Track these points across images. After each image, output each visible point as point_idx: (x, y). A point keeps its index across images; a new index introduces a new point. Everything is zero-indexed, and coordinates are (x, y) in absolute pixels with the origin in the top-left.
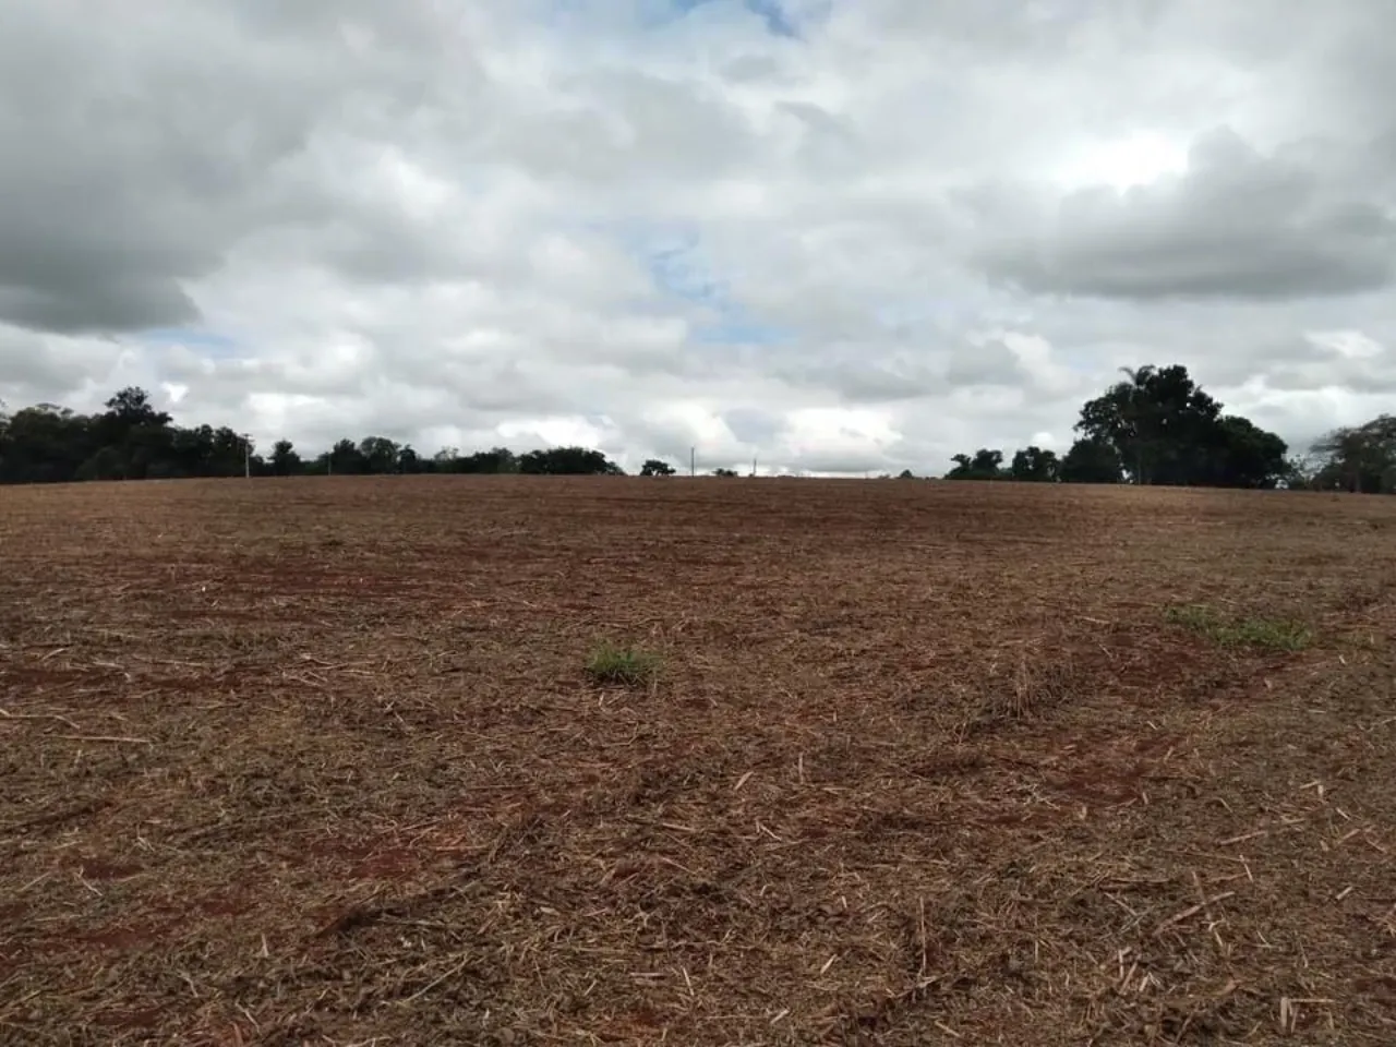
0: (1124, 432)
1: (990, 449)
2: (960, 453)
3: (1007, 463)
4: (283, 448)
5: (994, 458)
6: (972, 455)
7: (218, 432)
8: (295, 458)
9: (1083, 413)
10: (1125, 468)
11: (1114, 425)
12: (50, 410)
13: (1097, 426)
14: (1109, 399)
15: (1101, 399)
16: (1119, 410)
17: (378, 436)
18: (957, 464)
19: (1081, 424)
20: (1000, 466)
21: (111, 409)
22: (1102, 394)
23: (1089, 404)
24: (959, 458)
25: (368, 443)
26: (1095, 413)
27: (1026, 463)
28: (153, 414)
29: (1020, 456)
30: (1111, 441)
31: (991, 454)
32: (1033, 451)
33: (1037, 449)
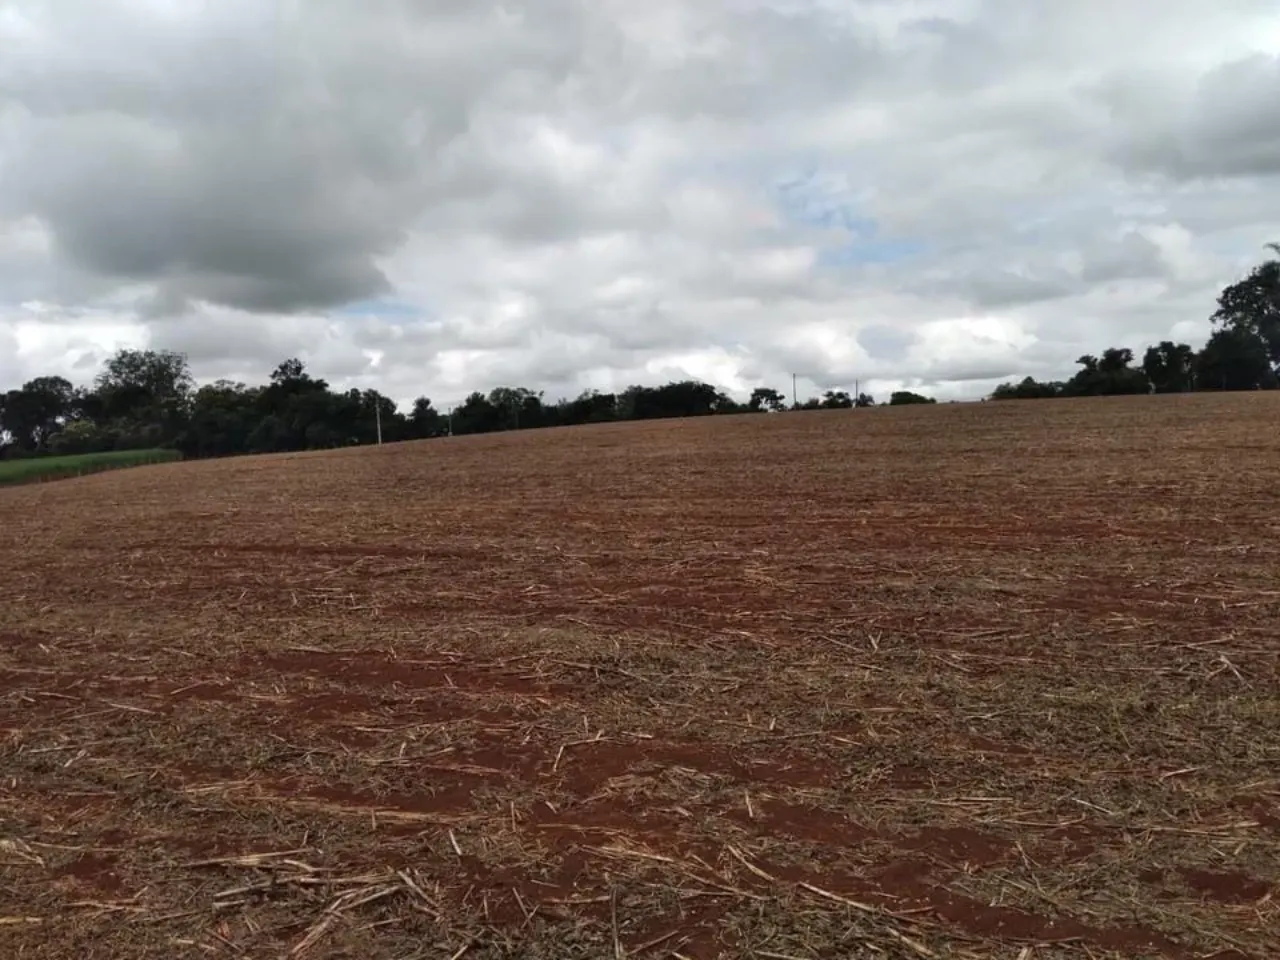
0: (1272, 318)
1: (1118, 348)
2: (1085, 354)
3: (1137, 362)
4: (422, 404)
5: (1123, 356)
6: (1098, 355)
7: (365, 394)
8: (433, 413)
9: (1221, 301)
10: (1272, 359)
11: (1260, 311)
12: (226, 386)
13: (1239, 314)
14: (1254, 281)
15: (1242, 283)
16: (1266, 293)
17: (504, 387)
18: (1083, 367)
19: (1219, 314)
20: (1130, 365)
21: (274, 381)
22: (1244, 277)
23: (1227, 292)
24: (1085, 360)
25: (496, 393)
26: (1237, 299)
27: (1159, 360)
28: (310, 381)
29: (1151, 354)
30: (1256, 330)
31: (1120, 353)
32: (1166, 346)
33: (1170, 344)
